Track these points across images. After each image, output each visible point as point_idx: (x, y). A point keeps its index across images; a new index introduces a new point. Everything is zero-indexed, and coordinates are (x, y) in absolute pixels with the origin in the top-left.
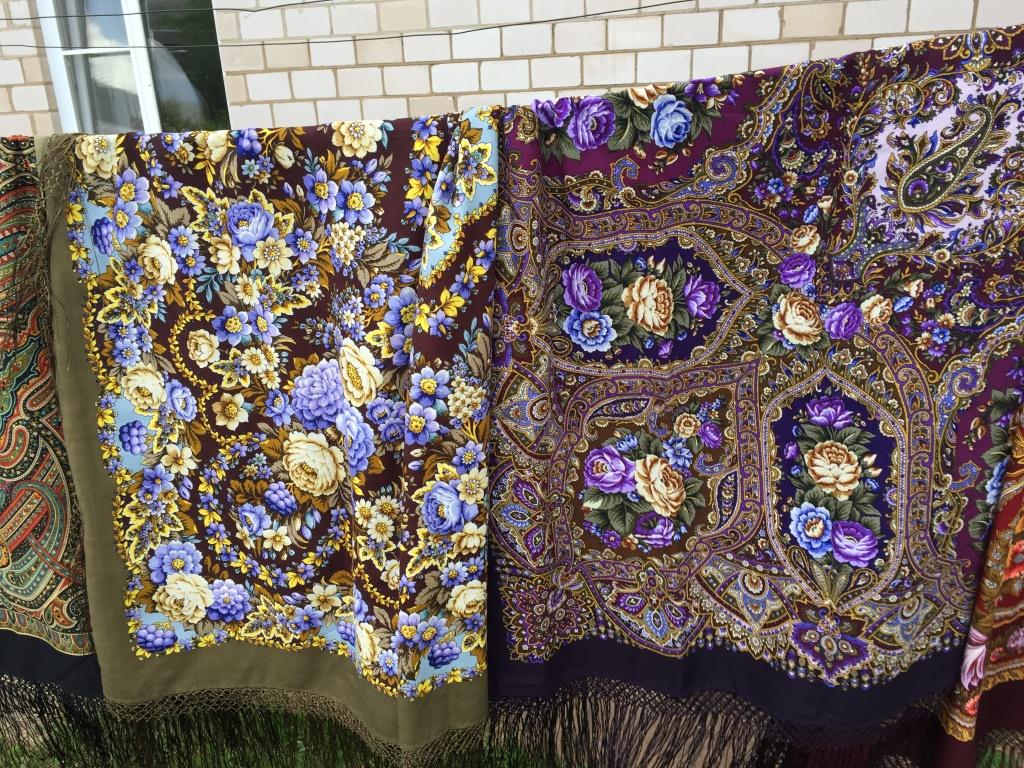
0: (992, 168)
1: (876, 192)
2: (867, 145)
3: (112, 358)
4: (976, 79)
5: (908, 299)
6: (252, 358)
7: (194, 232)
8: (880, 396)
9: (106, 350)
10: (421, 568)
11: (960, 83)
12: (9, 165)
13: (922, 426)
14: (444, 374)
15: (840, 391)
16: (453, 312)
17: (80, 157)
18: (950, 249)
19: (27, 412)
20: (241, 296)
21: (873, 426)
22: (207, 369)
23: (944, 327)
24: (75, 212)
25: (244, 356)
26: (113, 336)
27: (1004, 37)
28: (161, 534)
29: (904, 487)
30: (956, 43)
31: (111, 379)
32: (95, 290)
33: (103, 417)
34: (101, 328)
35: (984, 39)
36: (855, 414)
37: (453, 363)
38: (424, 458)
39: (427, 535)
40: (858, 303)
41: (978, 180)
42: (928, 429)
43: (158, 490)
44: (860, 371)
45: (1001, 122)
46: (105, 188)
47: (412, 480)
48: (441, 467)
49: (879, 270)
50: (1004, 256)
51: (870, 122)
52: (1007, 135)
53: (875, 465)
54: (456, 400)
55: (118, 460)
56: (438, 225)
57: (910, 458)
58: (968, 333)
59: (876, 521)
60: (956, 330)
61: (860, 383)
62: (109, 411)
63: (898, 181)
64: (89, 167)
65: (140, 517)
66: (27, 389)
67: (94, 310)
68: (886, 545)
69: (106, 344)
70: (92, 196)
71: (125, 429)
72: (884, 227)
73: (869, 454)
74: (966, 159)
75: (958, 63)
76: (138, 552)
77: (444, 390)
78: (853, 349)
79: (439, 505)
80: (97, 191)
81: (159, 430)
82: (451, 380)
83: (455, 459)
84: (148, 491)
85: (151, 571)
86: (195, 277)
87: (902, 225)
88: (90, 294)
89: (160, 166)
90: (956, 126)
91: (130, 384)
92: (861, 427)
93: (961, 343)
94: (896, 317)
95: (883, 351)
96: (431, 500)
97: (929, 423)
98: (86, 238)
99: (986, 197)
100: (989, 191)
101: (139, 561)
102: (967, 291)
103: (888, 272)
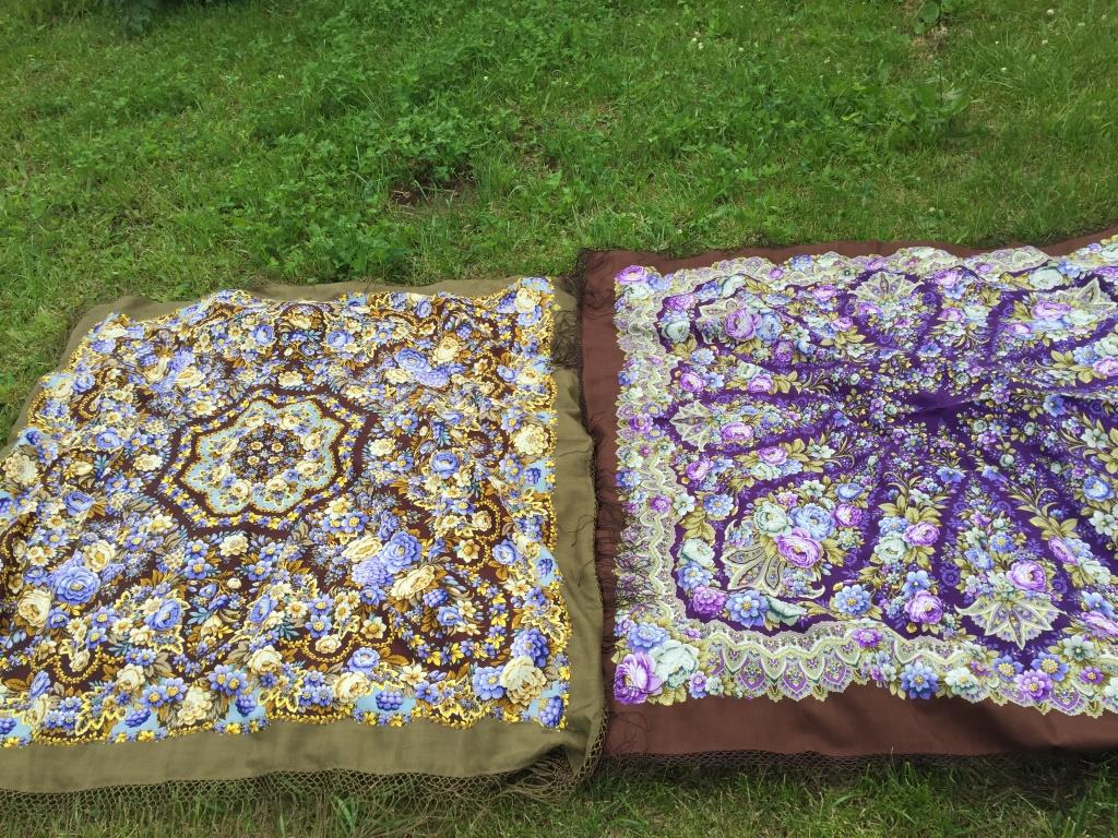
20: (300, 615)
26: (308, 703)
31: (341, 709)
62: (366, 715)
71: (381, 705)
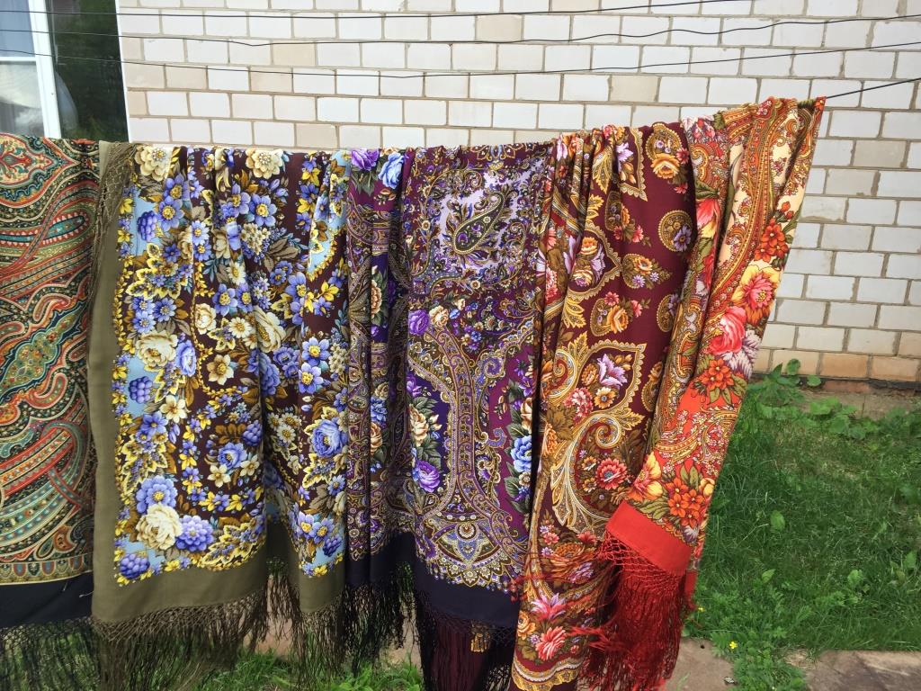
0: (503, 231)
1: (440, 237)
2: (436, 205)
3: (131, 324)
4: (495, 175)
5: (457, 311)
6: (237, 325)
7: (207, 226)
8: (441, 374)
9: (127, 318)
10: (313, 482)
11: (486, 176)
12: (76, 163)
13: (465, 396)
14: (325, 342)
15: (414, 371)
16: (330, 298)
17: (138, 162)
18: (480, 280)
19: (68, 362)
21: (436, 395)
22: (205, 336)
23: (477, 331)
24: (126, 204)
25: (231, 324)
26: (135, 307)
27: (511, 150)
28: (149, 469)
29: (456, 438)
30: (485, 150)
31: (128, 341)
32: (130, 268)
33: (118, 372)
34: (127, 301)
35: (500, 151)
36: (422, 388)
37: (331, 334)
38: (312, 403)
39: (316, 459)
40: (428, 311)
41: (496, 238)
42: (470, 398)
43: (153, 433)
44: (427, 358)
45: (508, 203)
46: (156, 188)
47: (304, 418)
48: (325, 409)
49: (441, 289)
50: (511, 287)
51: (438, 190)
52: (511, 211)
53: (438, 422)
54: (334, 360)
55: (125, 406)
56: (319, 236)
57: (459, 418)
58: (491, 336)
59: (438, 461)
60: (484, 333)
61: (427, 366)
62: (124, 368)
63: (453, 232)
64: (146, 171)
65: (134, 454)
66: (71, 343)
67: (125, 284)
68: (444, 478)
69: (129, 313)
70: (144, 193)
71: (134, 384)
72: (444, 261)
73: (434, 414)
74: (489, 224)
75: (485, 163)
76: (130, 484)
77: (326, 354)
78: (423, 342)
79: (324, 436)
80: (150, 190)
81: (163, 383)
82: (331, 346)
83: (335, 403)
84: (144, 433)
85: (137, 502)
86: (204, 261)
87: (454, 261)
88: (125, 270)
89: (194, 173)
90: (483, 202)
91: (143, 346)
92: (427, 396)
93: (487, 341)
94: (450, 322)
95: (443, 344)
96: (318, 434)
97: (470, 394)
98: (132, 225)
99: (499, 249)
100: (501, 245)
101: (129, 493)
102: (489, 308)
103: (446, 291)
